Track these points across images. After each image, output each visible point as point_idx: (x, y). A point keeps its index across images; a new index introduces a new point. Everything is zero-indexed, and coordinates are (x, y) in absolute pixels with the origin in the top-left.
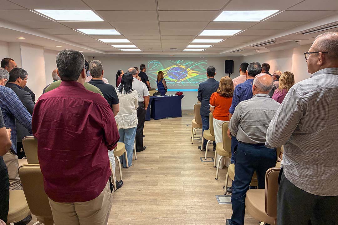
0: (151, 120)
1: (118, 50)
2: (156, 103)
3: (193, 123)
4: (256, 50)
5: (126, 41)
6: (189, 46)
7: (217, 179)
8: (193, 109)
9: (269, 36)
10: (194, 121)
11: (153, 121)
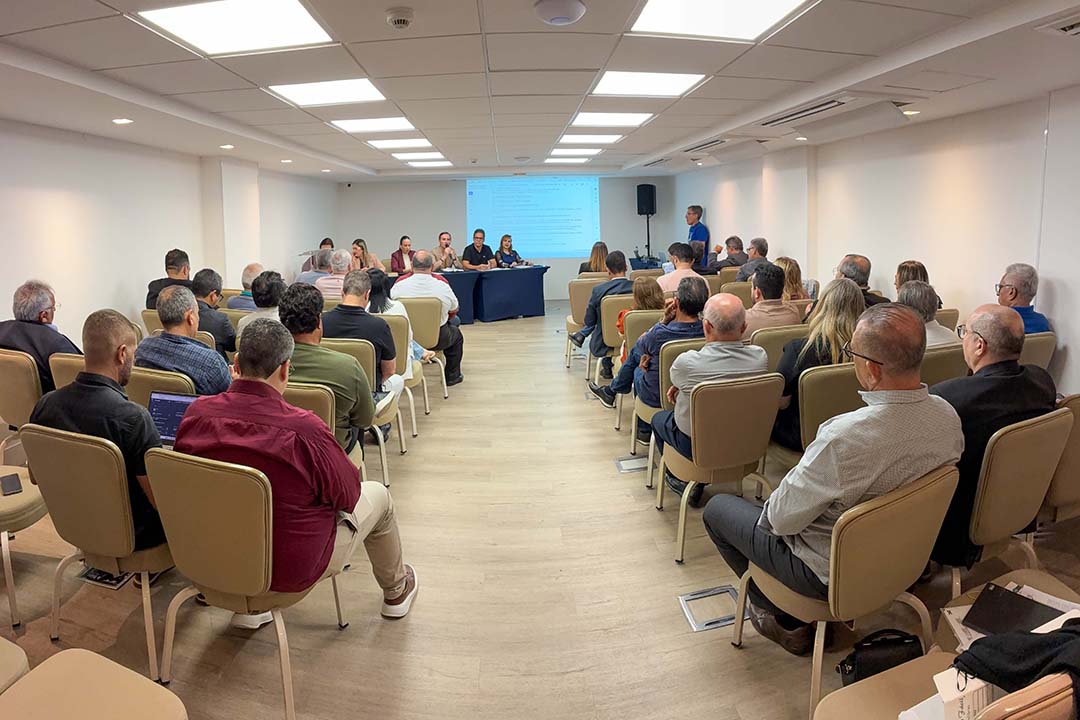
0: (476, 323)
1: (403, 166)
2: (485, 284)
3: (568, 323)
4: (694, 160)
5: (424, 143)
6: (556, 152)
7: (618, 429)
8: (569, 297)
9: (709, 128)
10: (570, 319)
11: (478, 325)
